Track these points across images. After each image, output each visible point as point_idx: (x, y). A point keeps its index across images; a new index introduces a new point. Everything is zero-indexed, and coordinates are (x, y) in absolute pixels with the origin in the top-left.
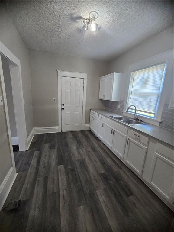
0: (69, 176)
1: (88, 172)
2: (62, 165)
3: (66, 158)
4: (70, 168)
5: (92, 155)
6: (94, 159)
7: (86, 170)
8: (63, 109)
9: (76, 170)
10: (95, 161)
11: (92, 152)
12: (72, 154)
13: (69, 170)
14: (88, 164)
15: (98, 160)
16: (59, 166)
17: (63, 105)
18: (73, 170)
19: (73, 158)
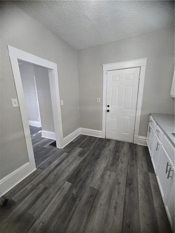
0: (62, 205)
1: (87, 222)
2: (70, 183)
3: (82, 176)
4: (73, 194)
5: (119, 193)
6: (117, 203)
7: (89, 215)
8: (108, 111)
9: (77, 202)
10: (115, 208)
11: (122, 187)
12: (92, 174)
13: (71, 196)
14: (101, 205)
15: (120, 210)
16: (67, 182)
17: (108, 106)
18: (74, 199)
19: (89, 181)
